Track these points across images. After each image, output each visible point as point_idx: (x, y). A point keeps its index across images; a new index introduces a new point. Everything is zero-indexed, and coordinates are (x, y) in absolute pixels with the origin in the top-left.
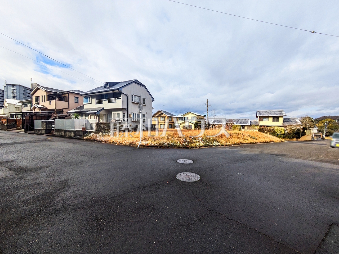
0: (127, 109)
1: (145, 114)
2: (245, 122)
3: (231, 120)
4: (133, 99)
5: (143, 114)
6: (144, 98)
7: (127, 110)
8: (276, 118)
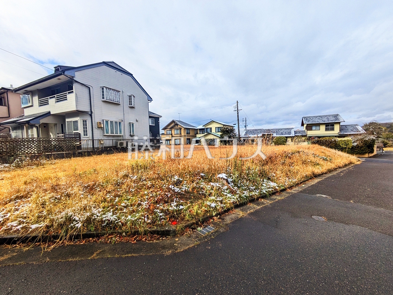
0: (90, 113)
1: (134, 122)
2: (287, 132)
3: (269, 130)
4: (103, 95)
5: (130, 123)
6: (130, 94)
7: (91, 115)
8: (330, 126)
